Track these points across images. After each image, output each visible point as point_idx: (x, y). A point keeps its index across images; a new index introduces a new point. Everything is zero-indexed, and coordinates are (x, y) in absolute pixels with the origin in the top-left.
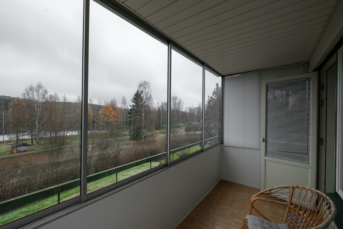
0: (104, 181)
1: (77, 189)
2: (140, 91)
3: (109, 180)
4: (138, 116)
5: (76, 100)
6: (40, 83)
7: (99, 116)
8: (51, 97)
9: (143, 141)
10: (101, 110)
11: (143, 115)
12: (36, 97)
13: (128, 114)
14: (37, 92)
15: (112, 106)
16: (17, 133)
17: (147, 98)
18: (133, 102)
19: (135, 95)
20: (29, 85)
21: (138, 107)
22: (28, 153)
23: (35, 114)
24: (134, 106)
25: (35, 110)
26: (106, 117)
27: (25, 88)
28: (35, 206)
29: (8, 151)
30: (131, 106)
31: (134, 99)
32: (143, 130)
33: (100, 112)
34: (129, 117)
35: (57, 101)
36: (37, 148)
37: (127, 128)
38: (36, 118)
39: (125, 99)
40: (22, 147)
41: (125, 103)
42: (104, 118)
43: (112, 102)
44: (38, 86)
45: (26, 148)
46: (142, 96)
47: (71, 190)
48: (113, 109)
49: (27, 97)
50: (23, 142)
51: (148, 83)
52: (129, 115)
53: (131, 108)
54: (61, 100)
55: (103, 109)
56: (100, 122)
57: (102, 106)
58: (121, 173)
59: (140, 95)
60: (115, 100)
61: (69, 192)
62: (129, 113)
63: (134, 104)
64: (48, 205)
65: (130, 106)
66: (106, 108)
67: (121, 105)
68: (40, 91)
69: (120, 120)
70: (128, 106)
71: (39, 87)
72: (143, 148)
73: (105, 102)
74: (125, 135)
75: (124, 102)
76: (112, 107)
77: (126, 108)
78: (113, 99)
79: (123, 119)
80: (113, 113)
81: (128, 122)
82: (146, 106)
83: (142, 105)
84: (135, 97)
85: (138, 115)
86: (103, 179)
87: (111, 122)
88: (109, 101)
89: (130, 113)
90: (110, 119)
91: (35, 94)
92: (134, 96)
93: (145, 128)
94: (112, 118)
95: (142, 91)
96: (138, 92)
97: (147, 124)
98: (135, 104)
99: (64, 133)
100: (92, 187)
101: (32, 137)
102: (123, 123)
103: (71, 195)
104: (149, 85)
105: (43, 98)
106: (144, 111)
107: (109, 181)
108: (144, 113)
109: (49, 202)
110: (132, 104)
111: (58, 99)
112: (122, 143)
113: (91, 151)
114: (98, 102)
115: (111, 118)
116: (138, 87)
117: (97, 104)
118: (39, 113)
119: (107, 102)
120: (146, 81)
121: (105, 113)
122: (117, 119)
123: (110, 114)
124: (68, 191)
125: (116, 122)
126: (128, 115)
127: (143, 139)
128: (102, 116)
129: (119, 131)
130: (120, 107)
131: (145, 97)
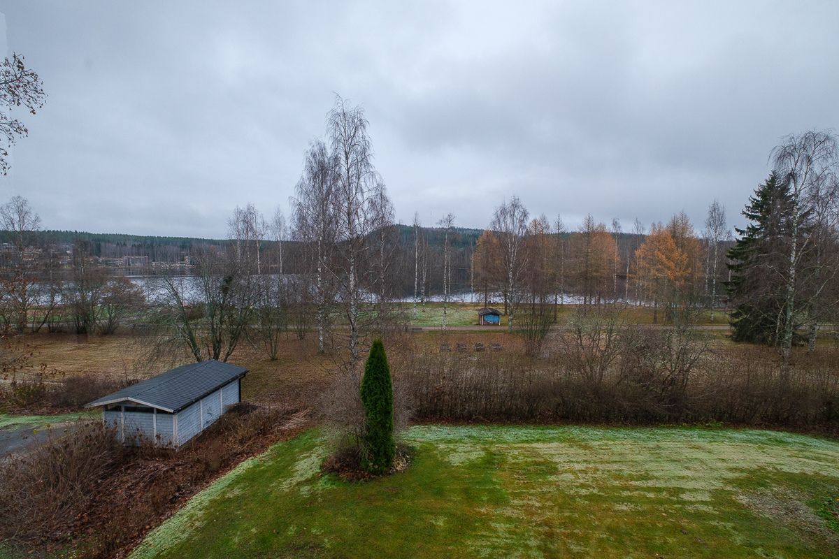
0: (631, 441)
1: (563, 433)
2: (782, 173)
3: (644, 441)
4: (767, 264)
5: (582, 226)
6: (516, 197)
7: (635, 262)
8: (535, 225)
9: (787, 353)
10: (643, 246)
11: (793, 259)
12: (509, 225)
13: (728, 257)
14: (511, 216)
15: (676, 236)
16: (486, 291)
17: (815, 197)
18: (752, 217)
19: (759, 193)
20: (501, 205)
21: (772, 233)
22: (498, 328)
23: (508, 259)
24: (753, 230)
25: (508, 251)
26: (654, 265)
27: (494, 211)
28: (490, 434)
29: (475, 321)
30: (742, 232)
31: (757, 206)
32: (790, 314)
33: (637, 253)
34: (730, 267)
35: (545, 231)
36: (510, 323)
37: (725, 302)
38: (509, 266)
39: (721, 211)
40: (491, 316)
41: (721, 224)
42: (649, 269)
43: (675, 224)
44: (513, 205)
45: (496, 319)
46: (792, 191)
47: (552, 429)
48: (677, 243)
49: (497, 227)
50: (494, 308)
51: (827, 138)
52: (732, 259)
53: (740, 238)
54: (553, 230)
55: (646, 244)
56: (639, 279)
57: (644, 236)
58: (685, 436)
59: (785, 188)
60: (684, 217)
61: (548, 431)
62: (731, 253)
63: (756, 224)
64: (507, 442)
65: (737, 230)
66: (657, 239)
67: (705, 230)
68: (516, 214)
69: (698, 275)
70: (729, 233)
71: (515, 205)
72: (785, 378)
73: (654, 225)
74: (716, 321)
75: (716, 218)
76: (673, 237)
77: (724, 238)
78: (678, 215)
79: (710, 273)
80: (677, 254)
81: (727, 284)
82: (813, 227)
83: (789, 225)
84: (759, 199)
85: (771, 261)
86: (629, 432)
87: (669, 280)
88: (666, 223)
89: (733, 255)
90: (666, 270)
91: (509, 220)
92: (757, 198)
93: (798, 305)
94: (674, 268)
95: (790, 174)
96: (774, 179)
97: (813, 293)
98: (758, 223)
99: (556, 299)
100: (598, 443)
101: (506, 301)
102: (710, 285)
103: (550, 442)
104: (829, 144)
105: (521, 226)
106: (799, 245)
107: (644, 444)
108: (797, 252)
109: (509, 438)
110: (746, 223)
111: (548, 227)
112: (699, 345)
113: (605, 350)
114: (634, 227)
115: (668, 268)
116: (772, 160)
117: (631, 232)
118: (514, 256)
119: (660, 223)
120: (816, 132)
121: (653, 255)
122: (690, 270)
123: (668, 258)
124: (547, 428)
125: (687, 280)
126: (731, 262)
127: (790, 345)
128: (642, 263)
129: (695, 308)
130: (701, 237)
131: (804, 194)
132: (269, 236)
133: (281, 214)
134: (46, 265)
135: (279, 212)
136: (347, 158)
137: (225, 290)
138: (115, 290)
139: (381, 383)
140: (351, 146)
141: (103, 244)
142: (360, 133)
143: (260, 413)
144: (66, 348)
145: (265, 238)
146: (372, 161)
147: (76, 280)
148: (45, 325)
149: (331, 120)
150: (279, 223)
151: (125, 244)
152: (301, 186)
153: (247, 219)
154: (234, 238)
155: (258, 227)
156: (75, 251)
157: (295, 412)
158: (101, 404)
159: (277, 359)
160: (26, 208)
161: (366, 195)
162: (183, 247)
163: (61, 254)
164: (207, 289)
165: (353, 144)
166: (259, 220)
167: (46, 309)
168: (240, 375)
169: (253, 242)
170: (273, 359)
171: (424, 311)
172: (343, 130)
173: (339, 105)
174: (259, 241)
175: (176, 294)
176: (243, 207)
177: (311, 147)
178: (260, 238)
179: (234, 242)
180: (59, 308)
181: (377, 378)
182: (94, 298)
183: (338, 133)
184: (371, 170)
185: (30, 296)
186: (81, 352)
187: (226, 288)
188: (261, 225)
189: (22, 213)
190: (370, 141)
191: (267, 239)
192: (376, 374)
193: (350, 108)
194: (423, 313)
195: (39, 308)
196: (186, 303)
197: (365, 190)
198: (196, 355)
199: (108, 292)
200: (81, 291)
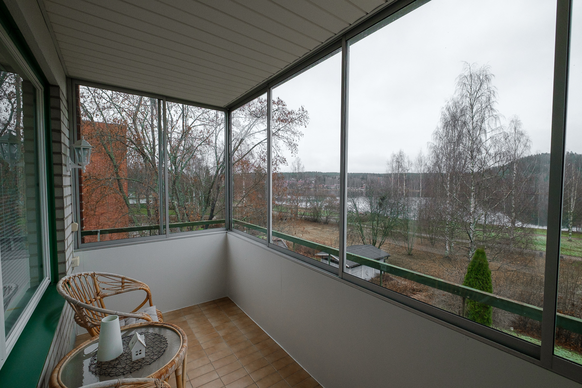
132: (413, 170)
133: (422, 155)
134: (305, 188)
135: (421, 153)
136: (472, 109)
137: (380, 205)
138: (330, 202)
139: (481, 283)
140: (476, 98)
141: (326, 177)
142: (485, 86)
143: (395, 283)
144: (309, 228)
145: (410, 171)
146: (495, 106)
147: (316, 196)
148: (304, 216)
149: (459, 82)
150: (420, 161)
151: (335, 178)
152: (436, 133)
153: (399, 160)
154: (390, 173)
155: (406, 165)
156: (316, 181)
157: (419, 292)
158: (321, 255)
159: (412, 255)
160: (300, 162)
161: (488, 136)
162: (363, 179)
163: (310, 183)
164: (371, 204)
165: (477, 96)
166: (406, 160)
167: (304, 209)
168: (385, 257)
169: (402, 174)
170: (409, 254)
171: (570, 241)
172: (469, 87)
173: (466, 69)
174: (406, 174)
175: (355, 205)
176: (397, 152)
177: (446, 103)
178: (406, 172)
179: (390, 175)
180: (308, 209)
181: (477, 278)
182: (321, 206)
183: (464, 91)
184: (495, 113)
185: (299, 202)
186: (315, 231)
187: (381, 204)
188: (407, 163)
189: (299, 165)
190: (495, 90)
191: (410, 172)
192: (476, 275)
193: (476, 70)
194: (569, 243)
195: (302, 208)
196: (359, 210)
197: (488, 131)
198: (363, 240)
199: (327, 202)
200: (316, 201)
